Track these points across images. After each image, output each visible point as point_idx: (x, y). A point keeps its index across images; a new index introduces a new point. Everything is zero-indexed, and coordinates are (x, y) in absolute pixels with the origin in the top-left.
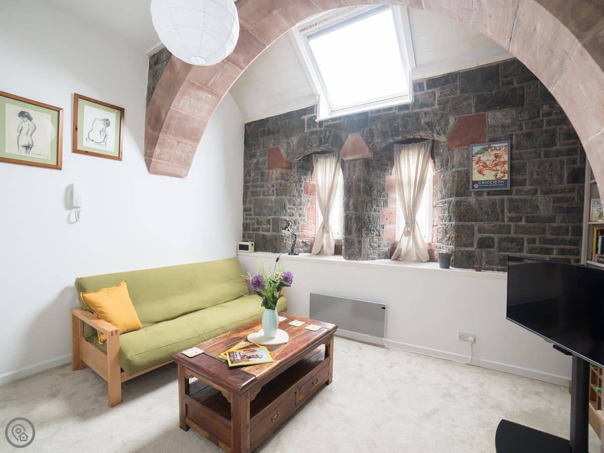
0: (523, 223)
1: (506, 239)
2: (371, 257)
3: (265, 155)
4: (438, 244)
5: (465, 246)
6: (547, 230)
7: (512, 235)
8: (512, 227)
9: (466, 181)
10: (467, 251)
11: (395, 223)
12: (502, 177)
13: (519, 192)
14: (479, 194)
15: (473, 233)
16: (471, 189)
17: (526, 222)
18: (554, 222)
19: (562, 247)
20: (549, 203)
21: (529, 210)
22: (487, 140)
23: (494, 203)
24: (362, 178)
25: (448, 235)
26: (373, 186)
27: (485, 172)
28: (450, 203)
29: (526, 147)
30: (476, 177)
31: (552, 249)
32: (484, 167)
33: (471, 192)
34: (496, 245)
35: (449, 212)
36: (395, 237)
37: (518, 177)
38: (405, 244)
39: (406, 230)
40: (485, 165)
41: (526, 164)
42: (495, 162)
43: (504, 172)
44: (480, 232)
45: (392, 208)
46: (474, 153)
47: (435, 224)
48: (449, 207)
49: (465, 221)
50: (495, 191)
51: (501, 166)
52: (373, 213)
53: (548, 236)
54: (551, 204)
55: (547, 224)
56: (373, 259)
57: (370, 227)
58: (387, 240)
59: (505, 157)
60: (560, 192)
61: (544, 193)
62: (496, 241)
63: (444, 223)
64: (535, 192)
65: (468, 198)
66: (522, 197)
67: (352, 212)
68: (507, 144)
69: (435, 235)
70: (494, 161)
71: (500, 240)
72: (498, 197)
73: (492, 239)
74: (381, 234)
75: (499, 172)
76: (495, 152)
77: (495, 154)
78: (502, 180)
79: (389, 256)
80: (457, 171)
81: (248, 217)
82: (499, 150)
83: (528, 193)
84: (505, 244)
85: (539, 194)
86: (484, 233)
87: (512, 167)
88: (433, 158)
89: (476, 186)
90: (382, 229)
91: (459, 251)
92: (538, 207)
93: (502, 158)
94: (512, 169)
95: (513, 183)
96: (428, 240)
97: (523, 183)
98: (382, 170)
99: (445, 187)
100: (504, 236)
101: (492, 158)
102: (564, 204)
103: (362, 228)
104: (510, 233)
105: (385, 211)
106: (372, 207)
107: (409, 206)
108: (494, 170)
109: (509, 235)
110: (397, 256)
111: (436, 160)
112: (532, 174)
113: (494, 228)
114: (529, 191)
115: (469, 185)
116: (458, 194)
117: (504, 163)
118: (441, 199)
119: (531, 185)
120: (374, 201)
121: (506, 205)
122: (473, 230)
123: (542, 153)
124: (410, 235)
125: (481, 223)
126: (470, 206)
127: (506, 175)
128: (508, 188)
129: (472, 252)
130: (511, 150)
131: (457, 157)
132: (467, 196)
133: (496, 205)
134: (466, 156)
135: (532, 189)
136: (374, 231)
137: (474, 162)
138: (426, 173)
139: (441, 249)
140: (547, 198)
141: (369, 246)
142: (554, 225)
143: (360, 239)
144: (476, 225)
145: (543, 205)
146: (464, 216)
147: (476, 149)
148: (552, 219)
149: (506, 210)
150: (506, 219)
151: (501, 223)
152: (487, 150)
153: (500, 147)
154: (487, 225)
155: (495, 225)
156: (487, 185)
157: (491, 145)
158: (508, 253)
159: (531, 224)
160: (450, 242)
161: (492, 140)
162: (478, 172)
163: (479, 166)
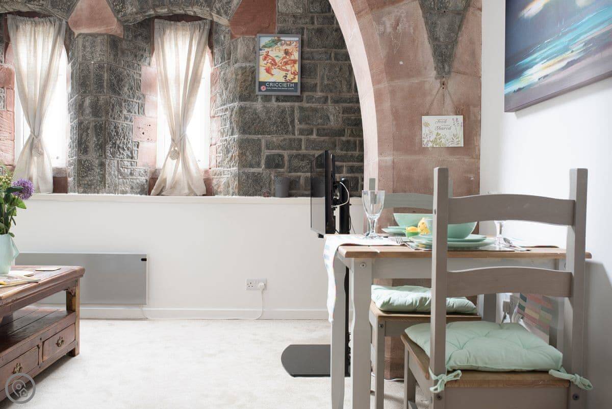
0: (314, 136)
1: (297, 156)
2: (120, 189)
4: (218, 168)
5: (251, 166)
6: (337, 145)
7: (303, 151)
8: (303, 143)
9: (251, 81)
10: (254, 173)
11: (156, 141)
12: (292, 79)
13: (310, 99)
14: (267, 99)
15: (260, 150)
16: (257, 93)
17: (318, 135)
18: (343, 136)
19: (351, 164)
20: (339, 113)
21: (320, 121)
22: (276, 31)
23: (283, 111)
24: (106, 65)
25: (230, 155)
26: (122, 80)
27: (275, 71)
28: (232, 111)
29: (318, 46)
30: (263, 76)
31: (342, 166)
32: (272, 64)
33: (257, 95)
34: (286, 163)
35: (231, 123)
36: (155, 162)
37: (309, 80)
38: (170, 170)
39: (173, 149)
40: (274, 63)
41: (317, 66)
42: (285, 60)
43: (294, 74)
44: (268, 148)
45: (151, 117)
46: (261, 46)
47: (213, 142)
48: (231, 115)
49: (250, 133)
50: (285, 96)
51: (292, 65)
52: (122, 123)
53: (339, 152)
54: (341, 115)
55: (337, 138)
56: (124, 192)
57: (118, 142)
58: (144, 166)
59: (296, 56)
60: (348, 101)
61: (336, 101)
62: (286, 158)
63: (225, 138)
64: (326, 100)
65: (254, 103)
66: (314, 105)
67: (89, 118)
68: (297, 39)
69: (213, 157)
70: (284, 58)
71: (291, 157)
72: (288, 104)
73: (281, 156)
74: (135, 155)
75: (289, 73)
76: (285, 47)
77: (285, 50)
78: (292, 83)
79: (147, 190)
80: (241, 67)
82: (290, 45)
83: (318, 100)
84: (296, 162)
85: (329, 101)
86: (272, 149)
87: (302, 68)
88: (211, 47)
89: (263, 88)
90: (135, 148)
91: (244, 173)
92: (328, 118)
93: (293, 56)
94: (303, 71)
95: (303, 87)
96: (204, 165)
97: (313, 88)
98: (136, 56)
99: (226, 89)
100: (294, 152)
101: (282, 54)
102: (353, 115)
103: (106, 143)
104: (300, 148)
105: (140, 121)
106: (121, 112)
107: (177, 115)
108: (283, 70)
109: (300, 152)
110: (161, 188)
111: (215, 51)
112: (322, 78)
113: (284, 143)
114: (320, 98)
115: (255, 86)
116: (242, 98)
117: (294, 62)
118: (221, 105)
119: (322, 91)
120: (123, 104)
121: (297, 114)
122: (260, 145)
123: (333, 55)
124: (178, 158)
125: (269, 136)
126: (256, 115)
127: (297, 77)
128: (298, 93)
129: (259, 174)
130: (302, 47)
131: (241, 49)
132: (252, 101)
133: (286, 114)
134: (252, 48)
135: (323, 97)
136: (124, 150)
137: (261, 58)
138: (200, 68)
139: (221, 175)
140: (337, 108)
141: (116, 173)
142: (344, 139)
143: (104, 160)
144: (264, 139)
145: (334, 116)
146: (249, 127)
147: (265, 40)
148: (341, 133)
149: (296, 121)
150: (296, 133)
151: (291, 137)
152: (276, 44)
153: (290, 41)
154: (275, 139)
155: (285, 140)
156: (276, 88)
157: (281, 38)
158: (299, 174)
159: (322, 138)
160: (233, 163)
161: (282, 32)
162: (265, 71)
163: (267, 62)
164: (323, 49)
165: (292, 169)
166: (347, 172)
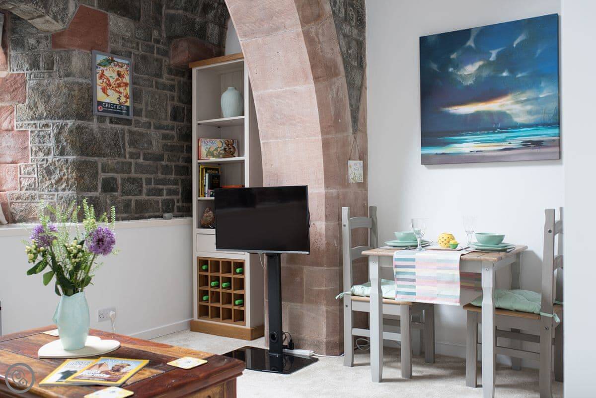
0: (141, 160)
1: (128, 180)
5: (90, 191)
6: (159, 169)
7: (133, 175)
8: (133, 166)
9: (88, 99)
10: (91, 197)
12: (125, 102)
13: (137, 124)
15: (97, 173)
16: (94, 112)
17: (145, 159)
18: (163, 160)
19: (169, 187)
20: (160, 139)
21: (145, 146)
22: (109, 50)
23: (116, 134)
25: (55, 177)
27: (110, 92)
28: (61, 128)
29: (143, 72)
30: (101, 96)
31: (162, 190)
32: (107, 84)
33: (94, 115)
34: (120, 187)
37: (136, 105)
40: (109, 84)
41: (142, 92)
42: (118, 82)
43: (126, 97)
44: (104, 171)
46: (97, 63)
47: (8, 160)
48: (59, 133)
49: (87, 155)
50: (118, 118)
51: (124, 88)
53: (160, 176)
54: (161, 141)
55: (158, 163)
59: (127, 79)
60: (166, 128)
61: (158, 127)
62: (119, 181)
63: (41, 157)
64: (149, 125)
65: (90, 123)
66: (140, 130)
68: (127, 62)
69: (10, 177)
70: (117, 79)
71: (124, 181)
72: (120, 126)
73: (114, 179)
75: (122, 95)
76: (118, 69)
77: (118, 71)
80: (77, 83)
83: (144, 125)
84: (129, 186)
85: (152, 127)
86: (108, 173)
87: (133, 93)
88: (5, 47)
89: (101, 108)
91: (82, 197)
92: (151, 143)
93: (125, 78)
94: (134, 95)
97: (140, 113)
99: (46, 102)
100: (126, 176)
101: (115, 75)
102: (169, 141)
104: (131, 172)
108: (116, 91)
109: (130, 175)
111: (11, 52)
113: (118, 166)
114: (145, 123)
115: (93, 105)
116: (79, 117)
117: (126, 85)
119: (146, 117)
121: (127, 138)
122: (97, 167)
123: (154, 83)
125: (105, 159)
126: (92, 135)
127: (130, 100)
128: (129, 117)
129: (96, 197)
132: (89, 120)
133: (118, 137)
134: (87, 64)
135: (147, 122)
137: (98, 76)
140: (158, 134)
142: (163, 163)
144: (100, 161)
145: (156, 141)
146: (86, 149)
147: (100, 58)
148: (160, 158)
149: (127, 144)
150: (127, 156)
151: (123, 160)
152: (110, 64)
153: (122, 63)
154: (111, 162)
155: (118, 162)
156: (111, 110)
157: (114, 59)
158: (130, 197)
159: (148, 162)
160: (63, 186)
161: (114, 52)
162: (101, 90)
163: (103, 82)
164: (147, 76)
165: (124, 193)
166: (167, 195)
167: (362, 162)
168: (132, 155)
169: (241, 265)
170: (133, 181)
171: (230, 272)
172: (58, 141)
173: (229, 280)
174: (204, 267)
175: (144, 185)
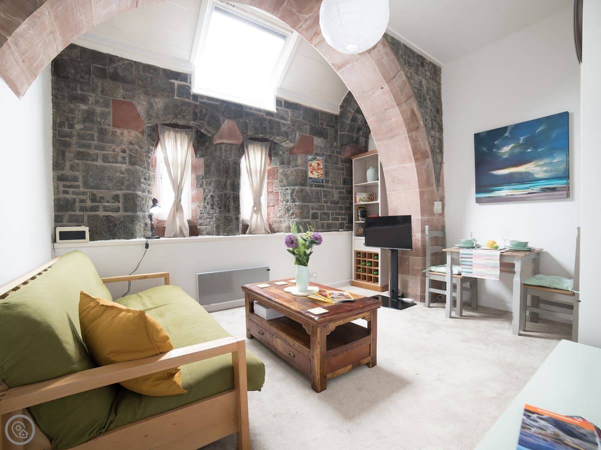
1: (323, 213)
3: (107, 106)
4: (278, 219)
5: (306, 218)
6: (337, 208)
8: (325, 207)
9: (305, 176)
12: (321, 177)
13: (327, 187)
14: (311, 186)
15: (309, 210)
16: (308, 182)
17: (330, 203)
20: (337, 194)
21: (331, 197)
22: (314, 153)
23: (318, 192)
25: (291, 212)
27: (314, 172)
28: (293, 190)
29: (329, 162)
30: (310, 175)
33: (308, 184)
34: (319, 217)
37: (328, 178)
40: (314, 169)
41: (330, 172)
43: (322, 174)
44: (312, 209)
46: (308, 160)
47: (271, 205)
48: (292, 192)
49: (305, 202)
50: (318, 185)
51: (320, 170)
53: (338, 211)
55: (337, 205)
59: (322, 166)
61: (336, 188)
62: (319, 214)
63: (285, 204)
65: (306, 187)
66: (328, 190)
68: (322, 158)
70: (317, 167)
71: (321, 214)
72: (319, 189)
73: (317, 213)
75: (320, 174)
76: (318, 162)
78: (321, 179)
79: (245, 231)
80: (300, 169)
81: (71, 190)
82: (320, 161)
84: (323, 216)
85: (334, 188)
86: (314, 210)
87: (325, 172)
88: (270, 157)
89: (310, 180)
91: (303, 222)
92: (333, 196)
97: (329, 182)
99: (287, 179)
100: (322, 211)
101: (316, 165)
104: (324, 210)
108: (317, 172)
109: (324, 211)
110: (250, 230)
113: (319, 207)
115: (307, 179)
116: (301, 185)
117: (322, 169)
119: (331, 183)
121: (323, 194)
122: (309, 208)
124: (257, 212)
125: (313, 204)
126: (307, 193)
127: (323, 176)
128: (324, 184)
130: (324, 162)
131: (300, 160)
134: (304, 161)
135: (332, 186)
137: (309, 166)
140: (337, 191)
142: (339, 205)
144: (311, 205)
147: (310, 157)
148: (338, 203)
149: (322, 197)
150: (323, 202)
151: (320, 204)
152: (314, 160)
153: (319, 159)
154: (315, 205)
155: (318, 205)
156: (315, 181)
157: (316, 157)
158: (324, 222)
159: (332, 205)
160: (294, 217)
161: (316, 154)
162: (310, 172)
163: (311, 168)
164: (331, 164)
165: (321, 220)
166: (342, 220)
167: (441, 202)
168: (325, 202)
169: (377, 255)
170: (326, 214)
171: (372, 258)
172: (292, 196)
173: (371, 262)
174: (358, 255)
175: (330, 216)
